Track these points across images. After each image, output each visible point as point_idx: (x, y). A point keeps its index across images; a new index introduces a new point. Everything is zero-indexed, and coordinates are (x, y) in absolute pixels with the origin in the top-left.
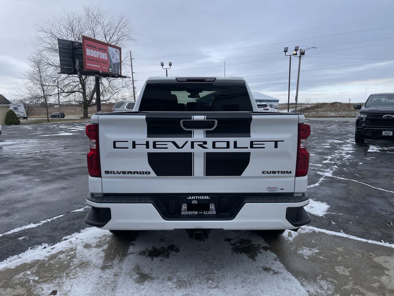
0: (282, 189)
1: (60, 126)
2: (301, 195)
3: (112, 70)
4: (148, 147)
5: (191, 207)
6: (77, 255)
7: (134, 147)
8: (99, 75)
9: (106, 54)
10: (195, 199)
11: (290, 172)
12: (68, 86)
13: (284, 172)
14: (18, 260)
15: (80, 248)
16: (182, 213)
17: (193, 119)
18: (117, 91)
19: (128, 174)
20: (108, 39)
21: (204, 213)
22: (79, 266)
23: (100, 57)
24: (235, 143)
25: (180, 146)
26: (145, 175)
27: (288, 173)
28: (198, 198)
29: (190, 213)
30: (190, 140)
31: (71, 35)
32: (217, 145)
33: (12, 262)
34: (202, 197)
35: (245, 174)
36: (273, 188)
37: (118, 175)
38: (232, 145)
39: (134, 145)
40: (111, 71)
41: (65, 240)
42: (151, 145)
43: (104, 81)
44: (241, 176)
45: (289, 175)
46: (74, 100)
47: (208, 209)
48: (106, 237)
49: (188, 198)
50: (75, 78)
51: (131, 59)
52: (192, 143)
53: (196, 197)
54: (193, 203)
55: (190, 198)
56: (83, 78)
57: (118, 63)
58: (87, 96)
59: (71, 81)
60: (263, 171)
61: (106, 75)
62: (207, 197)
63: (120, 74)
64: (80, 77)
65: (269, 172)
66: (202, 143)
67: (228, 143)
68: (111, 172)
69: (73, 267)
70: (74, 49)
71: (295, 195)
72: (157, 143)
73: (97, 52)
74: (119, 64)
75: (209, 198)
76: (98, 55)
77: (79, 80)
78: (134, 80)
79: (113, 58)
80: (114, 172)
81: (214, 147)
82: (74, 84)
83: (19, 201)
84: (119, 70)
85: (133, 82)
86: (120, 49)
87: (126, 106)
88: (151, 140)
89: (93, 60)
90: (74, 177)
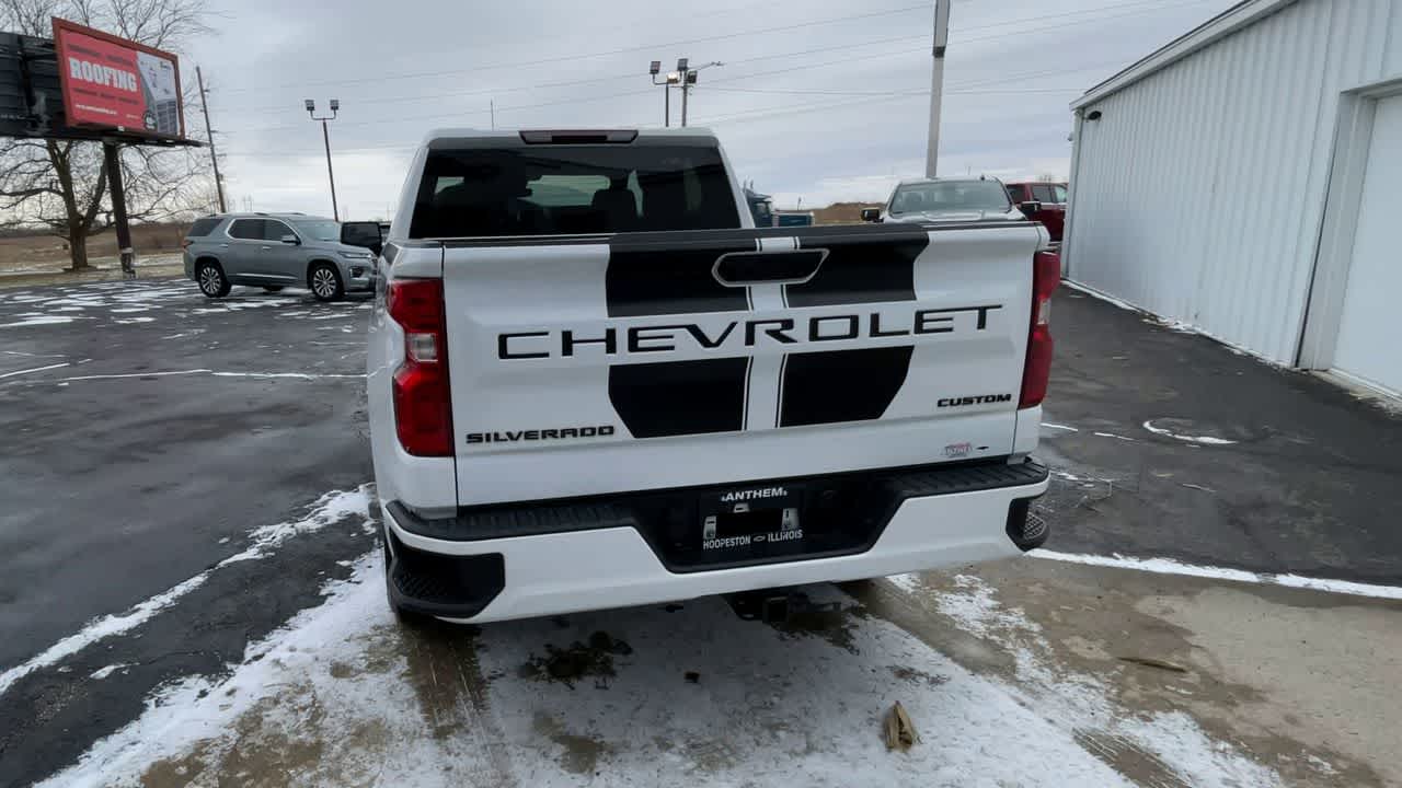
0: (983, 448)
1: (17, 298)
2: (1022, 461)
3: (155, 125)
4: (611, 348)
5: (729, 524)
6: (327, 704)
7: (567, 350)
8: (115, 138)
9: (132, 76)
10: (745, 501)
11: (1008, 397)
12: (13, 176)
13: (994, 398)
14: (131, 752)
15: (321, 680)
16: (706, 545)
17: (761, 249)
18: (174, 185)
19: (544, 437)
20: (132, 30)
21: (771, 538)
22: (356, 743)
23: (115, 85)
24: (875, 319)
25: (714, 340)
26: (598, 439)
27: (1003, 400)
28: (752, 495)
29: (730, 542)
30: (741, 317)
31: (11, 16)
32: (825, 328)
33: (116, 764)
34: (765, 493)
35: (891, 412)
36: (961, 446)
37: (510, 445)
38: (865, 326)
39: (568, 343)
40: (153, 127)
41: (257, 658)
42: (622, 340)
43: (130, 157)
44: (881, 418)
45: (1006, 403)
46: (40, 218)
47: (776, 525)
48: (381, 633)
49: (723, 499)
50: (38, 148)
51: (202, 91)
52: (751, 327)
53: (749, 493)
54: (736, 511)
55: (730, 497)
56: (62, 150)
57: (171, 103)
58: (80, 202)
59: (25, 159)
60: (942, 398)
61: (137, 139)
62: (779, 492)
63: (179, 134)
64: (51, 148)
65: (955, 402)
66: (778, 326)
67: (855, 320)
68: (488, 436)
69: (336, 747)
70: (27, 58)
71: (1010, 462)
72: (640, 334)
73: (105, 68)
74: (177, 106)
75: (785, 493)
76: (107, 77)
77: (47, 155)
78: (216, 152)
79: (154, 85)
80: (496, 435)
81: (814, 336)
82: (36, 168)
83: (25, 545)
84: (175, 122)
85: (214, 159)
86: (174, 59)
87: (228, 229)
88: (623, 325)
89: (95, 94)
90: (160, 452)
